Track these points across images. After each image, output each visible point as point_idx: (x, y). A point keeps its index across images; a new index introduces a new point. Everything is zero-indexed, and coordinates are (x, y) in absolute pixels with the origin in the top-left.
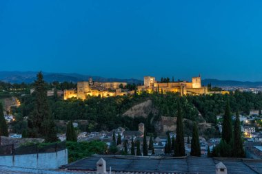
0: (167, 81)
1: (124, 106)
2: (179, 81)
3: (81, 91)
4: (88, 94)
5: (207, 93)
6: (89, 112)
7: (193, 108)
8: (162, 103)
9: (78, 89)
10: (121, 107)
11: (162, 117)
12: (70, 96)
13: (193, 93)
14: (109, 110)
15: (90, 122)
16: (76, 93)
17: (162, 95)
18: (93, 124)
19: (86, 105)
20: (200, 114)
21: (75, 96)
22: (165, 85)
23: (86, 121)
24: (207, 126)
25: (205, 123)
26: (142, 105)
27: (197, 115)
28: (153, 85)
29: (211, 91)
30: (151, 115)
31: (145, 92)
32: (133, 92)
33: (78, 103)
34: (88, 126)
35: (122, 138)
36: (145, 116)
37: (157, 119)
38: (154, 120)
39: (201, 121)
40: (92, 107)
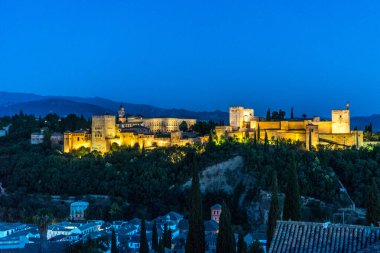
0: (278, 117)
1: (185, 167)
2: (304, 118)
3: (99, 134)
4: (112, 141)
5: (362, 144)
6: (111, 179)
7: (330, 175)
8: (265, 162)
9: (94, 130)
10: (179, 169)
11: (263, 192)
12: (77, 146)
13: (332, 143)
14: (154, 177)
15: (113, 201)
16: (88, 138)
17: (266, 145)
18: (120, 204)
19: (108, 164)
20: (343, 190)
21: (86, 145)
22: (275, 125)
23: (106, 197)
24: (356, 215)
25: (353, 208)
26: (223, 166)
27: (338, 191)
28: (248, 126)
29: (372, 140)
30: (240, 189)
31: (231, 139)
32: (205, 139)
33: (91, 160)
34: (108, 208)
35: (176, 234)
36: (228, 189)
37: (253, 196)
38: (246, 198)
39: (345, 204)
40: (119, 168)
